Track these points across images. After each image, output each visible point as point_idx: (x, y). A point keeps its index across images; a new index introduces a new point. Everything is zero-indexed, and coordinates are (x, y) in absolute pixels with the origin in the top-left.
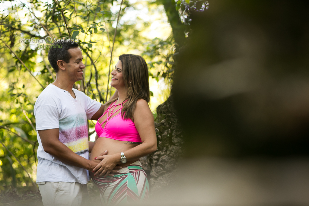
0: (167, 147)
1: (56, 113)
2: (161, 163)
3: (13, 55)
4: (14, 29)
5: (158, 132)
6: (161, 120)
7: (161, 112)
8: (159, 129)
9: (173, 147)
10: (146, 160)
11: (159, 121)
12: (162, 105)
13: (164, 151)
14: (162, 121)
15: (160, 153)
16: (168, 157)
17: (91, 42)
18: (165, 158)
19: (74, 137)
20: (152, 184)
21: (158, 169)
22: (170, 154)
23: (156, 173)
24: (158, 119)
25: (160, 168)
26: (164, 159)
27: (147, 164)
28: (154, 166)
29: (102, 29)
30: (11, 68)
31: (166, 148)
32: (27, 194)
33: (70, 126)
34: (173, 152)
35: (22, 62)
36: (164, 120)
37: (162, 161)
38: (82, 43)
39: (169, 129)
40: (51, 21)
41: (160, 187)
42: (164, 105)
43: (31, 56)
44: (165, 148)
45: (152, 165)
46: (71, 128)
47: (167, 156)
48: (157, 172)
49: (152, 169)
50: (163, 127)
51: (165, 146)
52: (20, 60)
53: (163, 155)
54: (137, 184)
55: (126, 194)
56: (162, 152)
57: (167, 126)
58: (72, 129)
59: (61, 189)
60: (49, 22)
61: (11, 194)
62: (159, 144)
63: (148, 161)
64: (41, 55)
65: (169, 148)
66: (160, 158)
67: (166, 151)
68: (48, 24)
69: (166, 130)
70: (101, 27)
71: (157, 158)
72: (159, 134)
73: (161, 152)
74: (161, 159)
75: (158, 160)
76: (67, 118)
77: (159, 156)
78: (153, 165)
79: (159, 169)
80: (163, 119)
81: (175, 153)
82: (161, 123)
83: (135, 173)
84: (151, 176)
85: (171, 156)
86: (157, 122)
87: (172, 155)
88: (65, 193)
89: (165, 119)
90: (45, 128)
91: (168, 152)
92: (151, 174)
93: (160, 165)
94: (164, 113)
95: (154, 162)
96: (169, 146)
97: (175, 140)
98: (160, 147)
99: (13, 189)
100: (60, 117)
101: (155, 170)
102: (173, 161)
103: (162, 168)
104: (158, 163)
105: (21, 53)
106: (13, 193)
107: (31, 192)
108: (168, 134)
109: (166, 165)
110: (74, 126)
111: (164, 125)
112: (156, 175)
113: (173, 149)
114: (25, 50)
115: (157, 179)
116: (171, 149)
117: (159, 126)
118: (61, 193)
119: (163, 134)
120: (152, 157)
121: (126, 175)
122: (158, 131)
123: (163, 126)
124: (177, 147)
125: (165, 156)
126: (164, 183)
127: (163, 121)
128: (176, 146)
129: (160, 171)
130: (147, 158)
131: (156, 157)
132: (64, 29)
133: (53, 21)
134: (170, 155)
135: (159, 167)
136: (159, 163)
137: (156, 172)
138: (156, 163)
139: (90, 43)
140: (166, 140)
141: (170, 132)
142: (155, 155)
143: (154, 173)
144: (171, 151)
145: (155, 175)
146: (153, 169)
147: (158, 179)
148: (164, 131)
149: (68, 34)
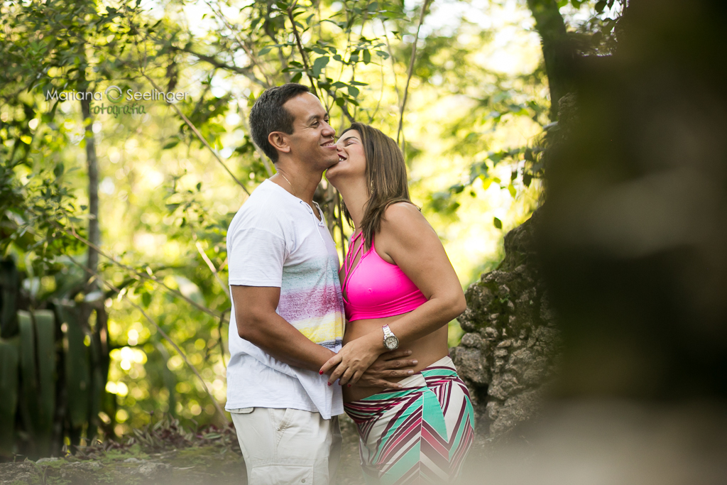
0: (529, 330)
1: (278, 252)
2: (514, 367)
3: (172, 110)
4: (175, 49)
5: (508, 293)
6: (515, 265)
7: (515, 248)
8: (509, 288)
9: (541, 329)
10: (479, 360)
11: (509, 269)
12: (518, 230)
13: (521, 339)
14: (516, 269)
15: (512, 343)
16: (531, 352)
17: (353, 82)
18: (522, 354)
19: (318, 308)
20: (493, 416)
21: (505, 380)
22: (534, 345)
23: (501, 390)
24: (506, 264)
25: (510, 378)
26: (522, 357)
27: (481, 367)
28: (497, 373)
29: (381, 52)
30: (169, 141)
31: (526, 331)
32: (204, 433)
33: (310, 282)
34: (541, 341)
35: (193, 127)
36: (522, 265)
37: (515, 363)
38: (334, 85)
39: (534, 288)
40: (262, 31)
41: (510, 422)
42: (523, 230)
43: (215, 114)
44: (523, 332)
45: (492, 370)
46: (312, 286)
47: (527, 350)
48: (504, 388)
49: (492, 380)
50: (518, 283)
51: (522, 328)
52: (190, 124)
53: (519, 348)
54: (444, 413)
55: (419, 435)
56: (517, 341)
57: (529, 280)
58: (314, 289)
59: (292, 423)
60: (257, 34)
61: (167, 432)
62: (510, 321)
63: (483, 361)
64: (239, 110)
65: (534, 332)
66: (512, 355)
67: (526, 339)
68: (255, 38)
69: (526, 289)
70: (378, 49)
71: (505, 354)
72: (509, 299)
73: (513, 340)
74: (513, 358)
75: (506, 358)
76: (306, 263)
77: (509, 349)
78: (494, 371)
79: (510, 380)
80: (519, 265)
81: (546, 343)
82: (513, 274)
83: (439, 387)
84: (490, 396)
85: (537, 350)
86: (506, 271)
87: (539, 348)
88: (301, 431)
89: (524, 263)
90: (248, 281)
91: (531, 342)
92: (490, 391)
93: (510, 371)
94: (523, 250)
95: (498, 363)
96: (533, 328)
97: (547, 314)
98: (511, 330)
99: (170, 421)
100: (287, 260)
101: (500, 383)
102: (543, 361)
103: (517, 378)
104: (507, 367)
105: (193, 106)
106: (172, 430)
107: (211, 429)
108: (530, 299)
109: (526, 370)
110: (319, 282)
111: (521, 278)
112: (500, 393)
113: (542, 334)
114: (202, 99)
115: (504, 404)
116: (536, 334)
117: (509, 281)
118: (290, 432)
119: (519, 298)
120: (492, 352)
121: (419, 391)
122: (506, 290)
123: (519, 280)
124: (550, 329)
125: (524, 351)
126: (521, 413)
127: (519, 268)
128: (550, 327)
129: (511, 386)
130: (482, 354)
131: (502, 353)
132: (293, 52)
133: (267, 33)
134: (535, 348)
135: (510, 374)
136: (509, 366)
137: (501, 387)
138: (502, 367)
139: (352, 86)
140: (525, 313)
141: (535, 293)
142: (500, 348)
143: (498, 390)
144: (537, 340)
145: (499, 396)
146: (494, 381)
147: (506, 404)
148: (521, 292)
149: (302, 63)
